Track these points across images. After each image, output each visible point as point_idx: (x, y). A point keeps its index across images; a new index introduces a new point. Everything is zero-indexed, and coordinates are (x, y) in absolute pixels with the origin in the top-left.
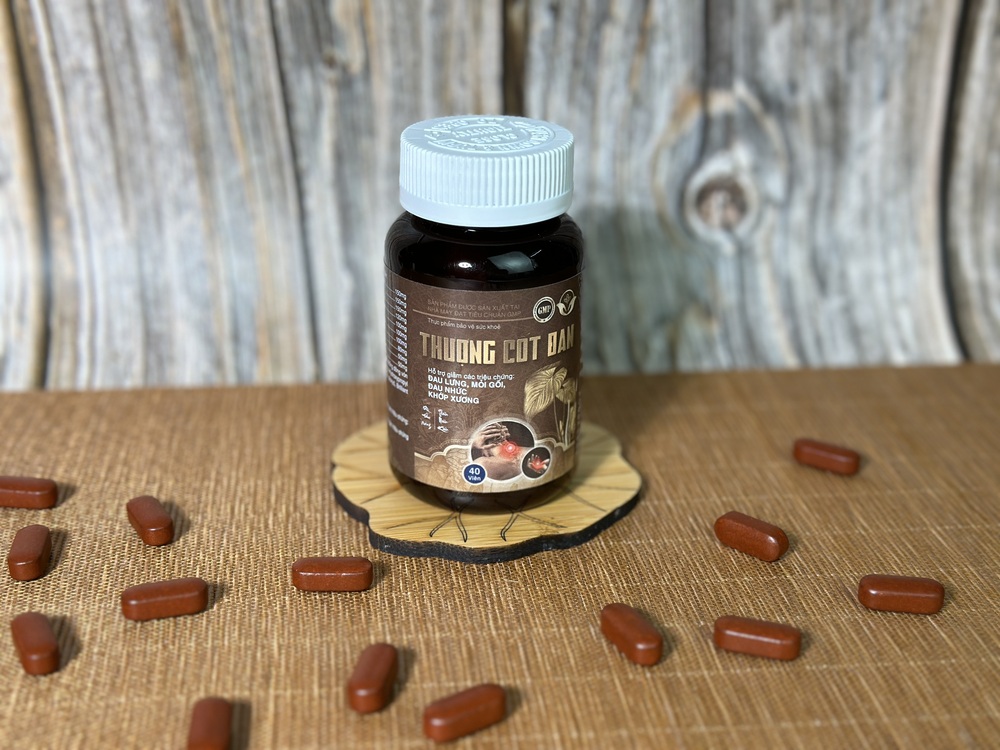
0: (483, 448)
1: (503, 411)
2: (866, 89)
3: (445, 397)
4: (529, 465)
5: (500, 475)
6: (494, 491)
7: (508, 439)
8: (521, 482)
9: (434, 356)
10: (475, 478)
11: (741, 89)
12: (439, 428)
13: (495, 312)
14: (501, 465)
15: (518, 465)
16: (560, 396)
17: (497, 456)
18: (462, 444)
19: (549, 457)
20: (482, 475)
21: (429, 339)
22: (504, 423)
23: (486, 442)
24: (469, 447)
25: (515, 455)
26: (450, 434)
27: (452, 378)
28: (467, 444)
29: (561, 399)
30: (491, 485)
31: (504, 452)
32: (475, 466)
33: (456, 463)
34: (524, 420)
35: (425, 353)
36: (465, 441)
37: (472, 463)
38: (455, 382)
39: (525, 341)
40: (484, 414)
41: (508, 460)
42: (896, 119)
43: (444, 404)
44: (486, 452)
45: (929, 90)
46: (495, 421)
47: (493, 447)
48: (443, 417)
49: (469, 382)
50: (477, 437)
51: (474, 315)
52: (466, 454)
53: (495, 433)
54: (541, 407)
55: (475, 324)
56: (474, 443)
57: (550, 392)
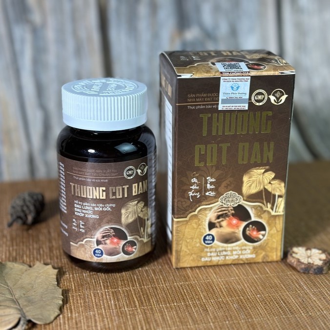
0: (102, 240)
1: (111, 222)
3: (83, 215)
4: (126, 249)
5: (111, 254)
6: (108, 262)
7: (114, 236)
8: (121, 257)
9: (76, 195)
10: (99, 255)
12: (81, 230)
13: (105, 173)
14: (111, 249)
15: (119, 249)
16: (141, 215)
17: (109, 244)
18: (91, 238)
19: (136, 245)
20: (102, 254)
21: (74, 186)
22: (111, 228)
23: (103, 237)
24: (95, 240)
25: (118, 244)
26: (86, 233)
27: (85, 206)
28: (94, 238)
29: (142, 216)
30: (106, 259)
31: (112, 243)
32: (98, 249)
33: (89, 247)
34: (122, 227)
35: (73, 194)
36: (93, 237)
37: (97, 247)
38: (87, 208)
39: (121, 188)
40: (101, 224)
41: (114, 246)
43: (83, 218)
44: (103, 242)
46: (108, 227)
47: (106, 240)
48: (82, 225)
49: (93, 207)
50: (98, 235)
51: (95, 175)
52: (94, 243)
53: (107, 233)
54: (130, 220)
55: (96, 179)
56: (97, 238)
57: (135, 213)
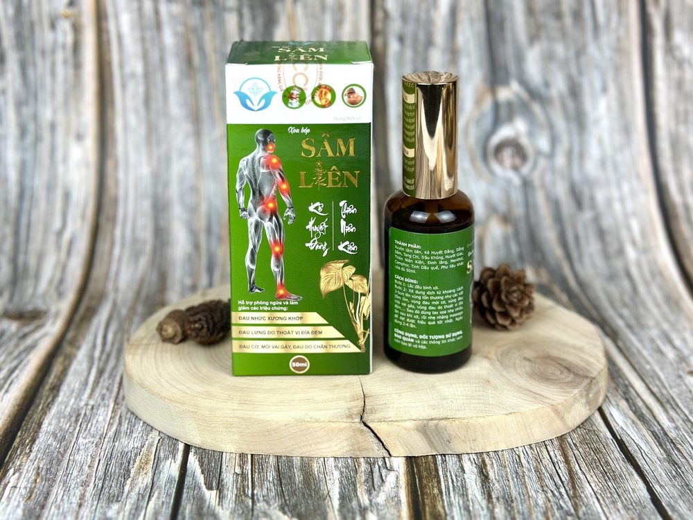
2: (592, 86)
11: (515, 86)
42: (614, 104)
45: (631, 87)
